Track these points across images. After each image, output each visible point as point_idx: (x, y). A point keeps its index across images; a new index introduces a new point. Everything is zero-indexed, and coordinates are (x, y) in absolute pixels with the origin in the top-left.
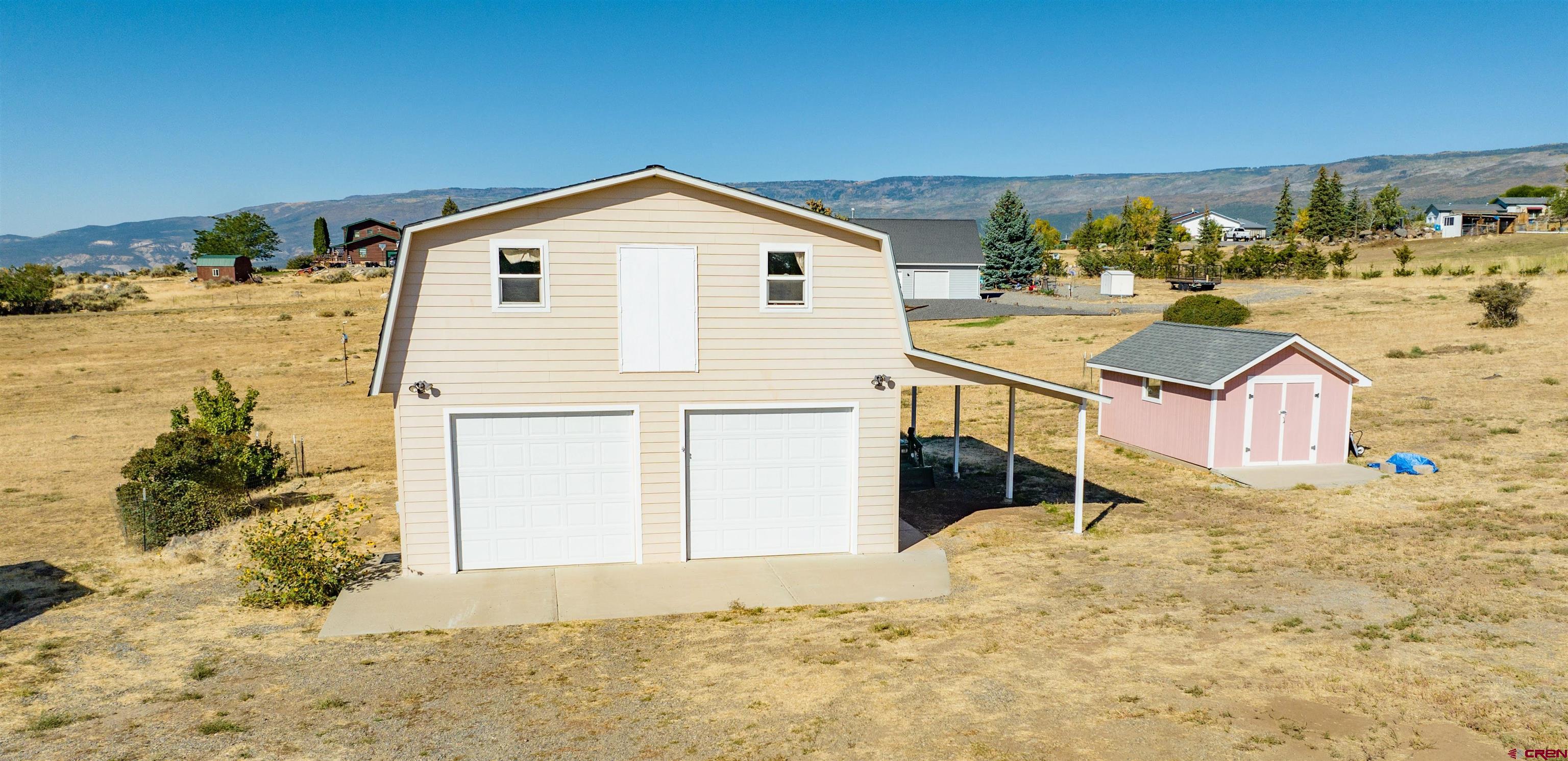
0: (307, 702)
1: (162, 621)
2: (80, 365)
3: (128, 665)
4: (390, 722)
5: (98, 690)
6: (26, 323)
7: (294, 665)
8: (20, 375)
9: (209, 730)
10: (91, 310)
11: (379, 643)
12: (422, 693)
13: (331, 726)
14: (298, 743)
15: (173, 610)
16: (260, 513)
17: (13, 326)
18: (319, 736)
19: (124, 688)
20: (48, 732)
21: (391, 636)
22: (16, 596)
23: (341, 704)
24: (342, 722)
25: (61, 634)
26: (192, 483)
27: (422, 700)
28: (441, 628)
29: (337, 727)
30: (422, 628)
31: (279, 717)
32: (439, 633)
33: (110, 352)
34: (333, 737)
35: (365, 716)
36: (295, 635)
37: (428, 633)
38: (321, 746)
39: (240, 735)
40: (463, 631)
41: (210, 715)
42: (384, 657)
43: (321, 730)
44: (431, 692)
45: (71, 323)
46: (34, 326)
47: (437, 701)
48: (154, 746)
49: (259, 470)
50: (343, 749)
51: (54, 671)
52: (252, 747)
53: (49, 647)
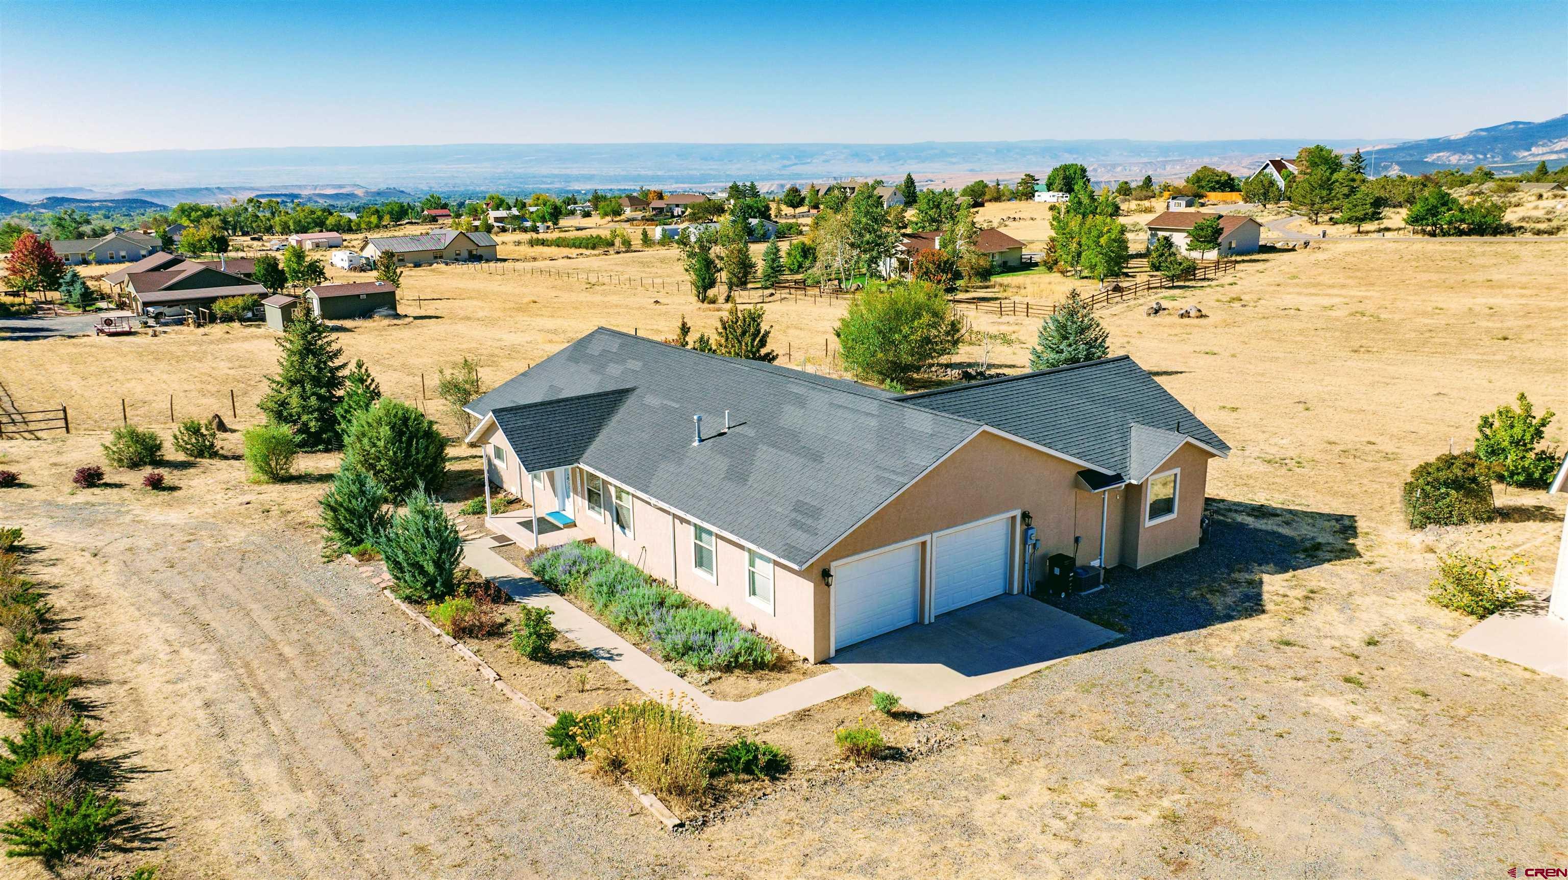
0: (1408, 685)
1: (1378, 595)
2: (1492, 301)
3: (1341, 620)
4: (1443, 718)
5: (1319, 630)
6: (1473, 246)
7: (1422, 659)
8: (1441, 309)
9: (1348, 680)
10: (1535, 234)
11: (1487, 663)
12: (1479, 709)
13: (1408, 706)
14: (1383, 708)
15: (1389, 588)
16: (1501, 522)
17: (1462, 248)
18: (1399, 709)
19: (1329, 634)
20: (1282, 647)
21: (1499, 661)
22: (1318, 547)
23: (1425, 695)
24: (1417, 706)
25: (1323, 584)
26: (1453, 492)
27: (1475, 713)
28: (1537, 668)
29: (1412, 708)
30: (1523, 664)
31: (1387, 689)
32: (1534, 672)
33: (1525, 288)
34: (1404, 713)
35: (1432, 708)
36: (1441, 637)
37: (1526, 669)
38: (1394, 715)
39: (1360, 690)
40: (1552, 678)
41: (1354, 672)
42: (1481, 674)
43: (1403, 706)
44: (1485, 711)
45: (1510, 248)
46: (1479, 249)
47: (1483, 718)
48: (1318, 678)
49: (1537, 475)
50: (1404, 722)
51: (1305, 608)
52: (1361, 699)
53: (1312, 592)
